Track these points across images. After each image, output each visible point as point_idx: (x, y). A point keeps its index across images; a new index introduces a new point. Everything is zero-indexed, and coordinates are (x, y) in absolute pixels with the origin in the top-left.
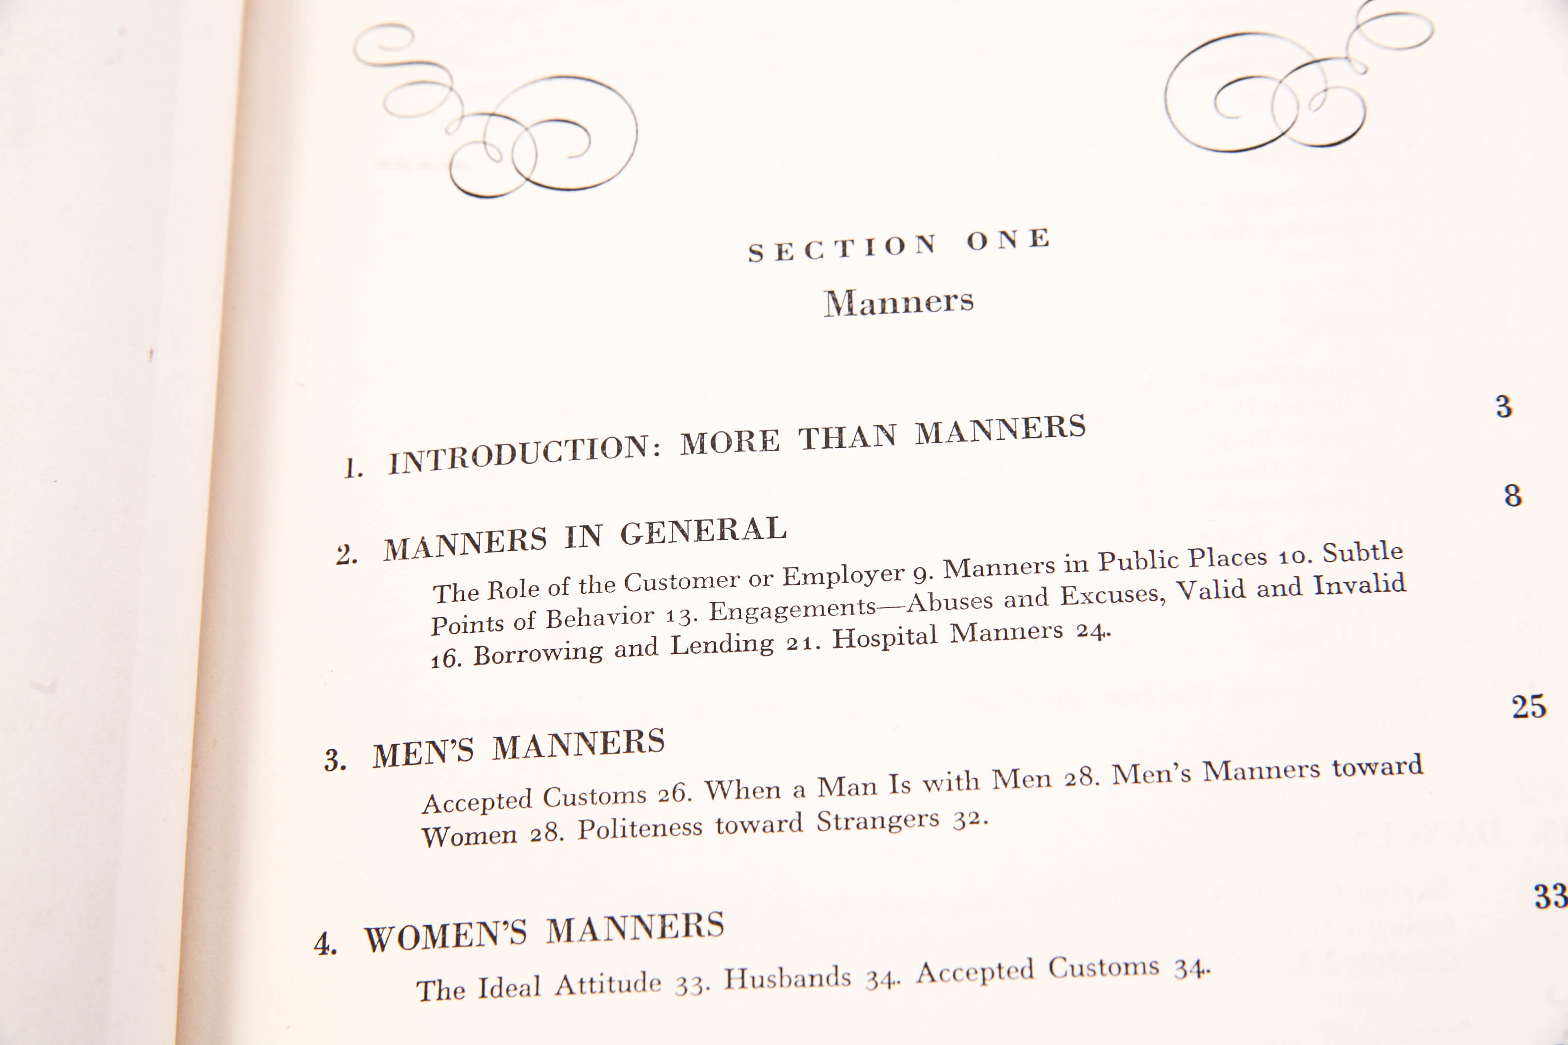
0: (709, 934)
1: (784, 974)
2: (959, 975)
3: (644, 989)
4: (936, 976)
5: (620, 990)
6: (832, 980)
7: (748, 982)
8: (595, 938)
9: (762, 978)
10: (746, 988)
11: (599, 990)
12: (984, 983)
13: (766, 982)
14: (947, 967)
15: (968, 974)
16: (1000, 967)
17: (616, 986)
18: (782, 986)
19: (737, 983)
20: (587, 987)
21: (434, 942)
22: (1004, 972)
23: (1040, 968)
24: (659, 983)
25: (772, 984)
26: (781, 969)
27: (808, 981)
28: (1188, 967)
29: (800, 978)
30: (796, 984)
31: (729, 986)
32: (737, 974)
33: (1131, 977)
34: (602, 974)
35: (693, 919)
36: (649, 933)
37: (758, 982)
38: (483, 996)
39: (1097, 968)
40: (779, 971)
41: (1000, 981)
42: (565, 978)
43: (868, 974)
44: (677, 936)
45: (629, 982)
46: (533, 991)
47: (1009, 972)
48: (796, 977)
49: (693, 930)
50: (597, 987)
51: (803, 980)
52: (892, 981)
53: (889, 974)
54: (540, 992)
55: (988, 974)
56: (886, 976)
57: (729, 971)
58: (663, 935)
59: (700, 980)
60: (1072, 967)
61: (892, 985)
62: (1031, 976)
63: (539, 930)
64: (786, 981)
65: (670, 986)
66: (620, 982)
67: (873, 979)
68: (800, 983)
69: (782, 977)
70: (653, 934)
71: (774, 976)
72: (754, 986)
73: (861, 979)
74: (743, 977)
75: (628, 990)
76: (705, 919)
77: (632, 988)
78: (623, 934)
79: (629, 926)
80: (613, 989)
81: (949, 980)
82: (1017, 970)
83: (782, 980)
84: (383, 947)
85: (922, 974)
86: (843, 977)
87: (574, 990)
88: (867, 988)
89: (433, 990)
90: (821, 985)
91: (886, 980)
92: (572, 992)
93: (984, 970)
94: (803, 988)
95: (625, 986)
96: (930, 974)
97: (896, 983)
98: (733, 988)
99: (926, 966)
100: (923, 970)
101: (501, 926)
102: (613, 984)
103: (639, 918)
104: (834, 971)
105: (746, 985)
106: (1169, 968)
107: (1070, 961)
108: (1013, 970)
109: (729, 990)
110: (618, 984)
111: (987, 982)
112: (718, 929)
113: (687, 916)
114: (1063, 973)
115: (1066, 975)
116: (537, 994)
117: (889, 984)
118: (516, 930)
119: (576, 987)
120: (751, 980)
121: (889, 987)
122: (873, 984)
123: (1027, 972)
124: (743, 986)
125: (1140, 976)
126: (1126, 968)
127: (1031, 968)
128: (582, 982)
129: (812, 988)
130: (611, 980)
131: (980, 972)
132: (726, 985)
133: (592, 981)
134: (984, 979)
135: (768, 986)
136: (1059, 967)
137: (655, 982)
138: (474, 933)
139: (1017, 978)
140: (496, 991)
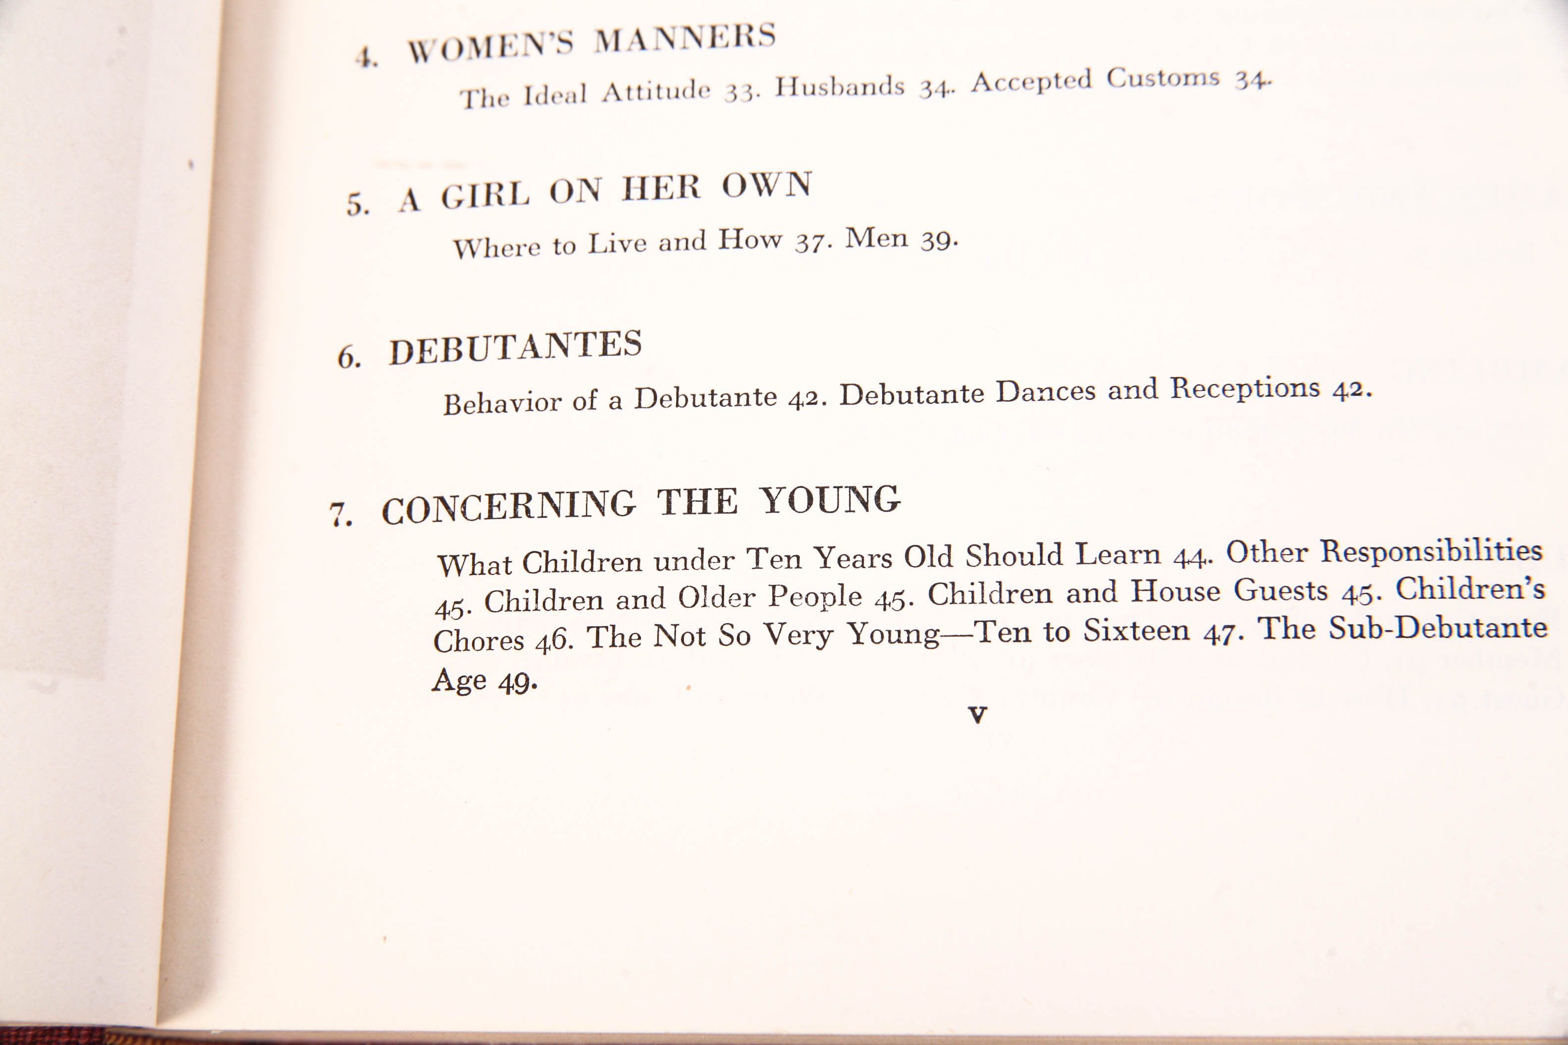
0: (761, 44)
1: (836, 82)
2: (1015, 84)
3: (693, 96)
4: (992, 85)
5: (669, 97)
6: (885, 89)
7: (799, 89)
8: (643, 48)
9: (814, 86)
10: (797, 95)
11: (647, 96)
12: (1040, 93)
13: (817, 90)
14: (1003, 77)
15: (1024, 83)
16: (1057, 77)
17: (663, 93)
18: (833, 93)
19: (787, 90)
20: (634, 94)
21: (478, 52)
22: (1061, 82)
23: (1098, 78)
24: (708, 90)
25: (823, 92)
26: (833, 78)
27: (860, 90)
28: (1249, 78)
29: (852, 87)
30: (848, 92)
31: (780, 93)
32: (787, 82)
33: (1190, 88)
34: (650, 82)
35: (744, 30)
36: (699, 42)
37: (809, 90)
38: (528, 103)
39: (1157, 79)
40: (831, 80)
41: (1058, 90)
42: (613, 86)
43: (922, 83)
44: (727, 46)
45: (677, 90)
46: (579, 97)
47: (1066, 82)
48: (849, 85)
49: (744, 40)
50: (645, 94)
51: (856, 89)
52: (946, 90)
53: (943, 84)
54: (586, 99)
55: (1045, 83)
56: (940, 85)
57: (780, 80)
58: (713, 45)
59: (750, 87)
60: (1131, 77)
61: (946, 94)
62: (1089, 86)
63: (586, 40)
64: (838, 89)
65: (720, 92)
66: (669, 90)
67: (927, 88)
68: (852, 92)
69: (834, 86)
70: (703, 43)
71: (826, 85)
72: (805, 93)
73: (914, 89)
74: (794, 85)
75: (677, 96)
76: (756, 30)
77: (680, 94)
78: (672, 43)
79: (679, 37)
80: (661, 96)
81: (1005, 89)
82: (1074, 80)
83: (834, 87)
84: (425, 58)
85: (977, 84)
86: (897, 86)
87: (620, 96)
88: (921, 97)
89: (477, 99)
90: (874, 93)
91: (941, 89)
92: (618, 99)
93: (1040, 80)
94: (855, 96)
95: (673, 93)
96: (985, 83)
97: (950, 92)
98: (784, 95)
99: (981, 76)
100: (978, 80)
101: (547, 37)
102: (661, 91)
103: (689, 29)
104: (887, 80)
105: (797, 92)
106: (1229, 79)
107: (1129, 71)
108: (1070, 80)
109: (780, 97)
110: (666, 91)
111: (1043, 91)
112: (770, 39)
113: (738, 28)
114: (1122, 83)
115: (1124, 85)
116: (583, 101)
117: (944, 92)
118: (561, 40)
119: (623, 94)
120: (802, 88)
121: (944, 96)
122: (927, 93)
123: (1084, 82)
124: (794, 93)
125: (1200, 87)
126: (1186, 79)
127: (1088, 77)
128: (629, 89)
129: (865, 97)
130: (659, 88)
131: (1037, 82)
132: (777, 92)
133: (639, 89)
134: (1041, 89)
135: (820, 94)
136: (1117, 77)
137: (704, 89)
138: (520, 44)
139: (1074, 87)
140: (542, 99)
